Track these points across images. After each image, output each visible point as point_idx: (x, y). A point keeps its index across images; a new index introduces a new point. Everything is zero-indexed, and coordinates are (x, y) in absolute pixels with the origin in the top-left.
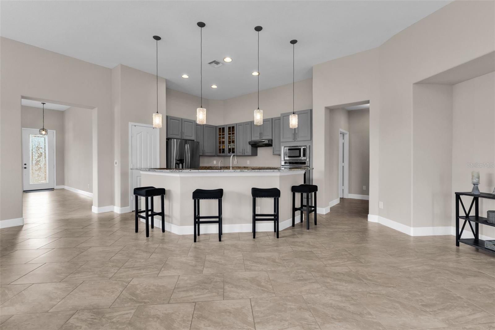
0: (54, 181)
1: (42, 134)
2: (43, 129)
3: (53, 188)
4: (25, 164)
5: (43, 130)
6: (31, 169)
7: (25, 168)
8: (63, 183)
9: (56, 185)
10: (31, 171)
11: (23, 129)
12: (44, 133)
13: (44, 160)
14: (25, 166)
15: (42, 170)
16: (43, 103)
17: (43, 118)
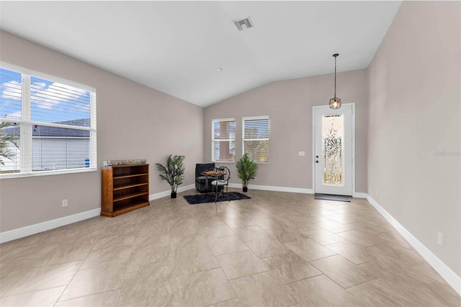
0: (352, 184)
2: (335, 98)
3: (351, 195)
4: (317, 157)
5: (335, 101)
7: (317, 162)
8: (365, 190)
9: (355, 192)
11: (314, 107)
12: (335, 104)
13: (339, 151)
14: (317, 159)
15: (336, 166)
16: (336, 55)
17: (335, 79)
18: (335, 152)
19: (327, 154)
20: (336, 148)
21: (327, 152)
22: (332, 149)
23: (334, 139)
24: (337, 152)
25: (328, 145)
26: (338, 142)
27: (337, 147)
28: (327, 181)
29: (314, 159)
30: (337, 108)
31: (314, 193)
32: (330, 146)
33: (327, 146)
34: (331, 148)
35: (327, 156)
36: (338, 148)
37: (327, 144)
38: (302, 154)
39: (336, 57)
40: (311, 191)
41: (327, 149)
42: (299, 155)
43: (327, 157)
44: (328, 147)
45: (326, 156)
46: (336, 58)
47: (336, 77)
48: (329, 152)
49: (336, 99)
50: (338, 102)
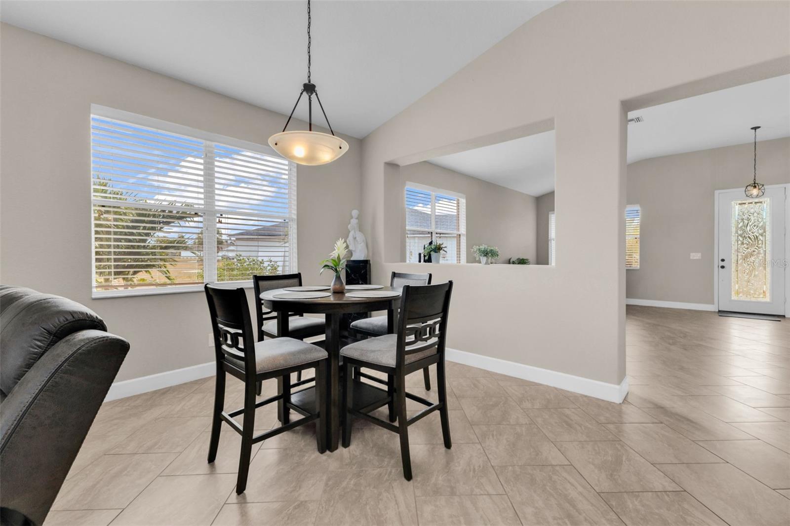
1: (751, 196)
2: (755, 183)
3: (783, 314)
4: (723, 260)
5: (755, 187)
6: (733, 269)
7: (723, 267)
10: (734, 274)
11: (717, 192)
12: (755, 192)
13: (762, 251)
14: (722, 264)
15: (757, 273)
16: (755, 128)
17: (755, 159)
18: (755, 253)
19: (740, 257)
20: (757, 248)
21: (740, 254)
22: (749, 250)
23: (753, 236)
24: (759, 253)
25: (743, 243)
26: (760, 239)
27: (759, 246)
28: (741, 295)
29: (717, 263)
30: (757, 195)
31: (717, 311)
32: (745, 245)
33: (740, 246)
34: (747, 248)
35: (741, 259)
36: (759, 248)
37: (740, 242)
38: (696, 256)
39: (757, 130)
40: (713, 308)
41: (741, 249)
42: (691, 258)
43: (741, 261)
44: (742, 246)
45: (739, 259)
46: (755, 131)
47: (756, 156)
48: (744, 253)
49: (756, 185)
50: (759, 189)
